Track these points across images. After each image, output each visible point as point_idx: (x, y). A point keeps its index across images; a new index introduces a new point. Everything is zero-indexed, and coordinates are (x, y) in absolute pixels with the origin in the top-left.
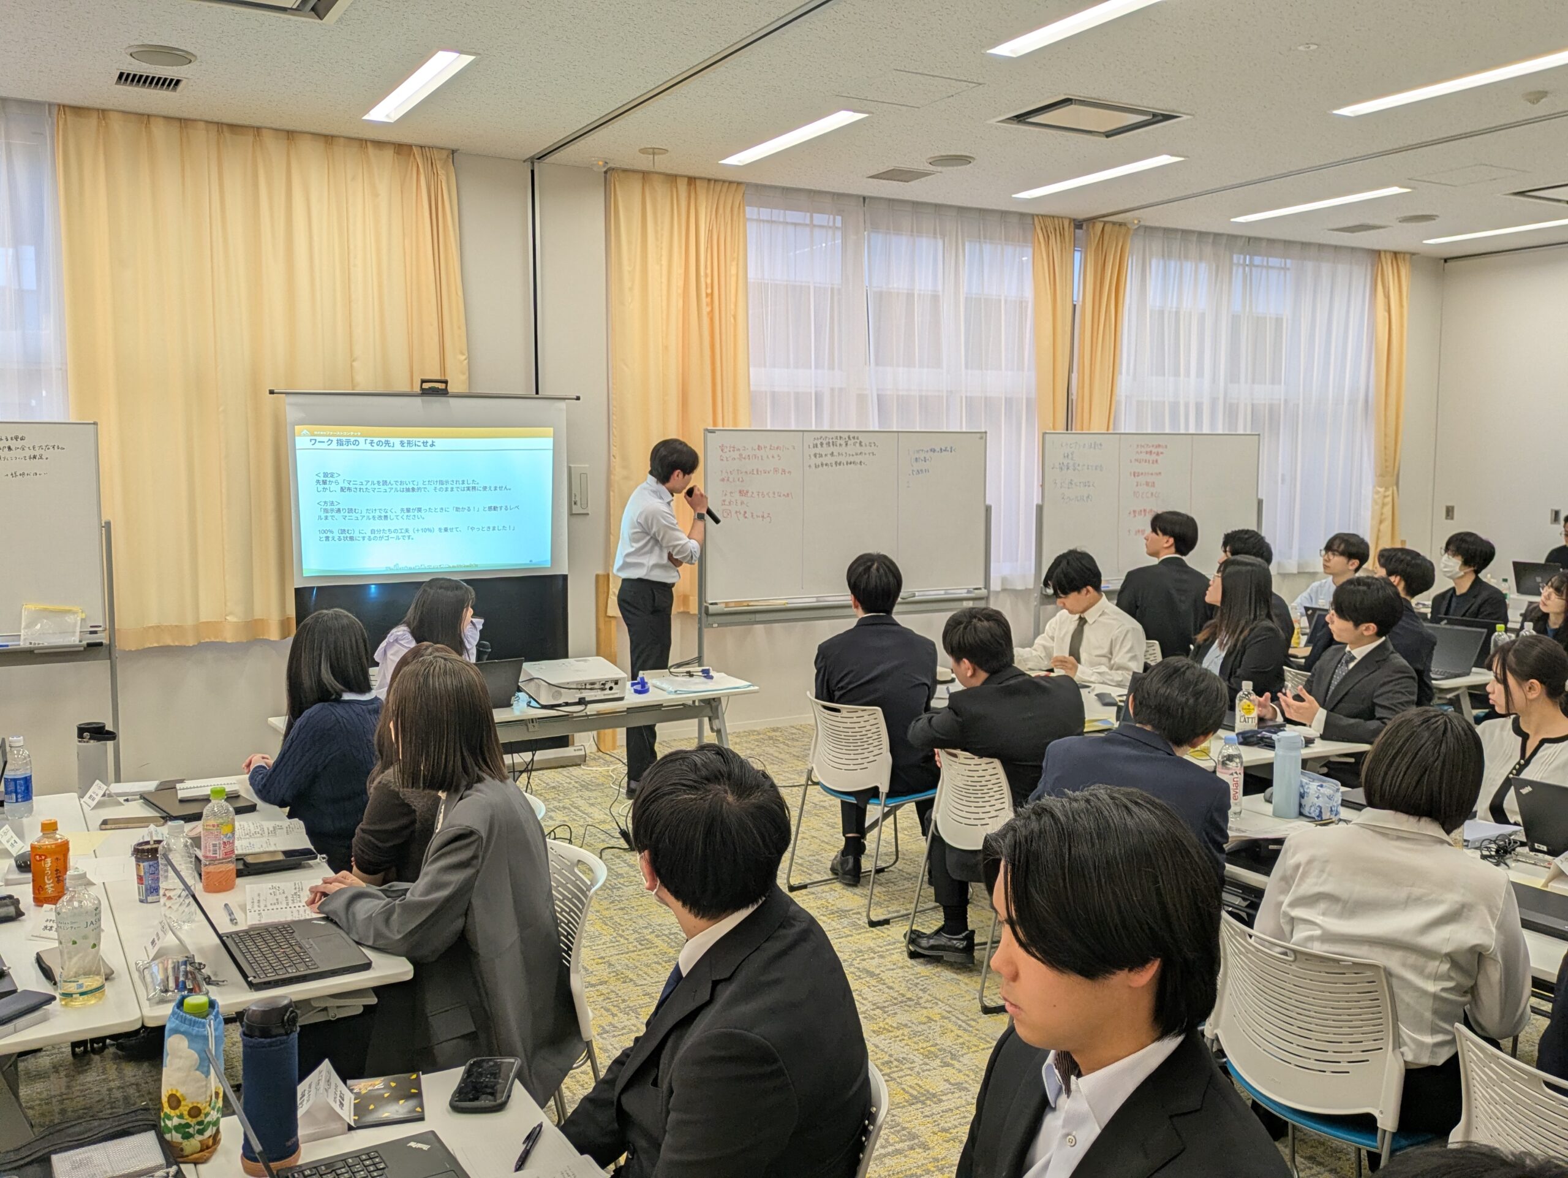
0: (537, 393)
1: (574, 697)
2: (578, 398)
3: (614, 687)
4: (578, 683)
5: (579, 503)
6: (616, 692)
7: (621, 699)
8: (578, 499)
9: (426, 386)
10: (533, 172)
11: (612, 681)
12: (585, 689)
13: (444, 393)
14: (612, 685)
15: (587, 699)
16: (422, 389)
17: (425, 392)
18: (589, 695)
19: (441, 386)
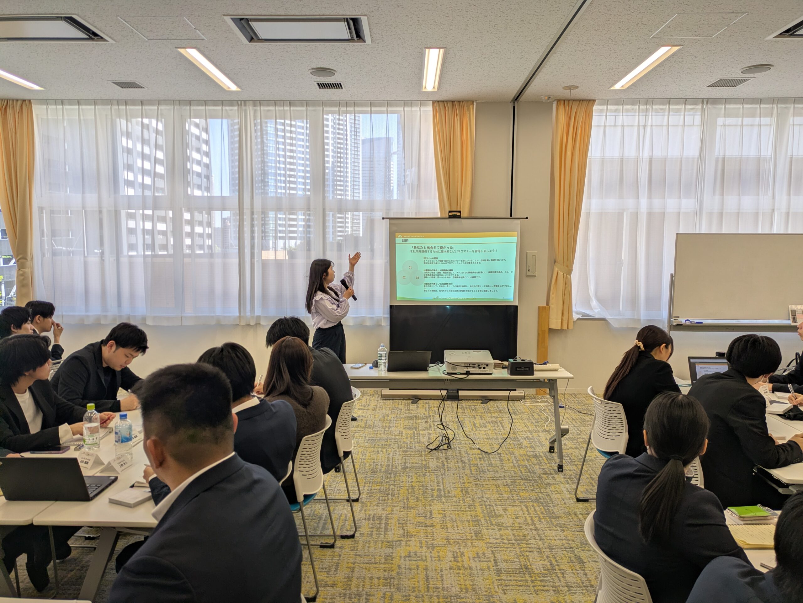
0: (511, 216)
1: (464, 370)
2: (527, 218)
3: (486, 367)
4: (465, 363)
5: (531, 270)
6: (487, 370)
7: (491, 374)
8: (530, 268)
9: (451, 214)
10: (514, 107)
11: (485, 364)
12: (470, 367)
13: (459, 217)
14: (485, 366)
15: (471, 372)
16: (449, 216)
17: (450, 217)
18: (472, 370)
19: (459, 214)
